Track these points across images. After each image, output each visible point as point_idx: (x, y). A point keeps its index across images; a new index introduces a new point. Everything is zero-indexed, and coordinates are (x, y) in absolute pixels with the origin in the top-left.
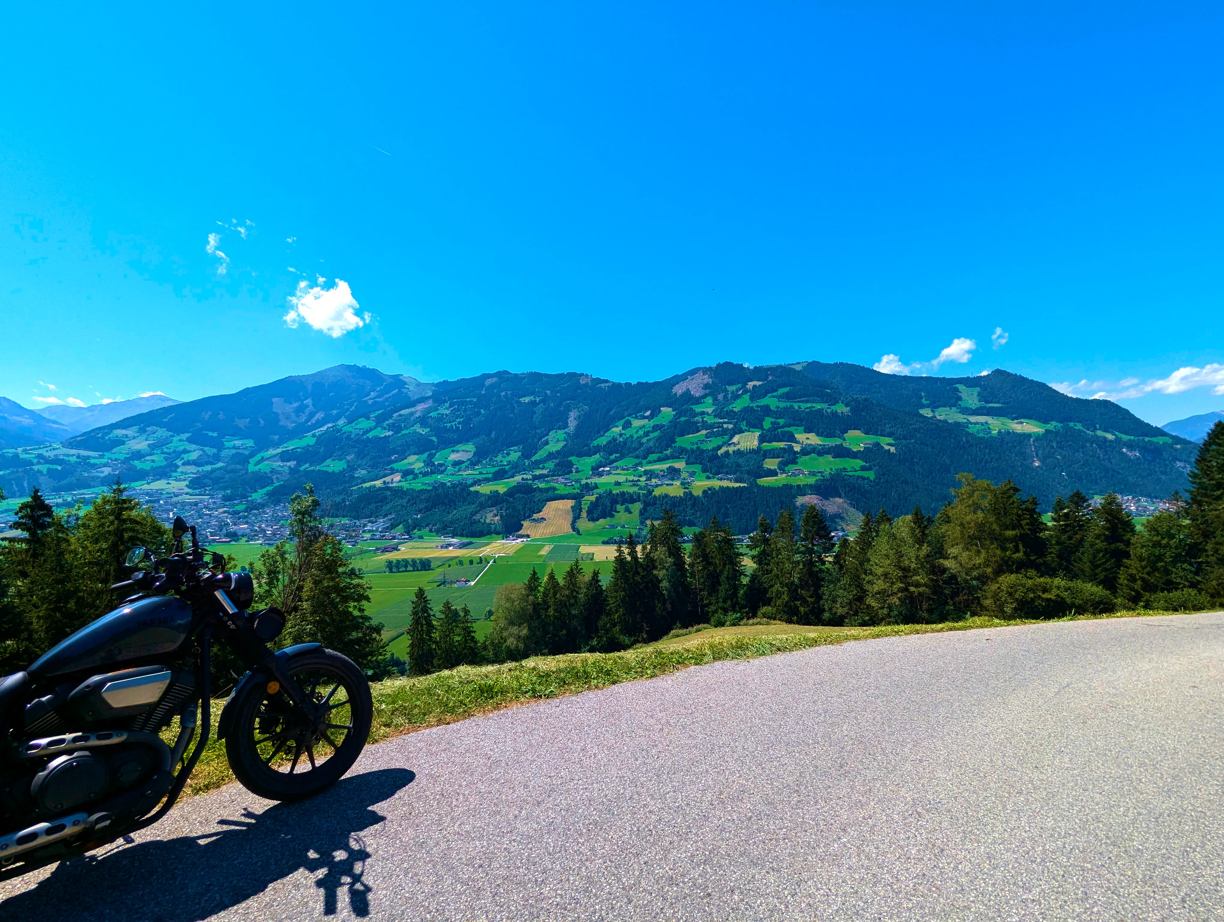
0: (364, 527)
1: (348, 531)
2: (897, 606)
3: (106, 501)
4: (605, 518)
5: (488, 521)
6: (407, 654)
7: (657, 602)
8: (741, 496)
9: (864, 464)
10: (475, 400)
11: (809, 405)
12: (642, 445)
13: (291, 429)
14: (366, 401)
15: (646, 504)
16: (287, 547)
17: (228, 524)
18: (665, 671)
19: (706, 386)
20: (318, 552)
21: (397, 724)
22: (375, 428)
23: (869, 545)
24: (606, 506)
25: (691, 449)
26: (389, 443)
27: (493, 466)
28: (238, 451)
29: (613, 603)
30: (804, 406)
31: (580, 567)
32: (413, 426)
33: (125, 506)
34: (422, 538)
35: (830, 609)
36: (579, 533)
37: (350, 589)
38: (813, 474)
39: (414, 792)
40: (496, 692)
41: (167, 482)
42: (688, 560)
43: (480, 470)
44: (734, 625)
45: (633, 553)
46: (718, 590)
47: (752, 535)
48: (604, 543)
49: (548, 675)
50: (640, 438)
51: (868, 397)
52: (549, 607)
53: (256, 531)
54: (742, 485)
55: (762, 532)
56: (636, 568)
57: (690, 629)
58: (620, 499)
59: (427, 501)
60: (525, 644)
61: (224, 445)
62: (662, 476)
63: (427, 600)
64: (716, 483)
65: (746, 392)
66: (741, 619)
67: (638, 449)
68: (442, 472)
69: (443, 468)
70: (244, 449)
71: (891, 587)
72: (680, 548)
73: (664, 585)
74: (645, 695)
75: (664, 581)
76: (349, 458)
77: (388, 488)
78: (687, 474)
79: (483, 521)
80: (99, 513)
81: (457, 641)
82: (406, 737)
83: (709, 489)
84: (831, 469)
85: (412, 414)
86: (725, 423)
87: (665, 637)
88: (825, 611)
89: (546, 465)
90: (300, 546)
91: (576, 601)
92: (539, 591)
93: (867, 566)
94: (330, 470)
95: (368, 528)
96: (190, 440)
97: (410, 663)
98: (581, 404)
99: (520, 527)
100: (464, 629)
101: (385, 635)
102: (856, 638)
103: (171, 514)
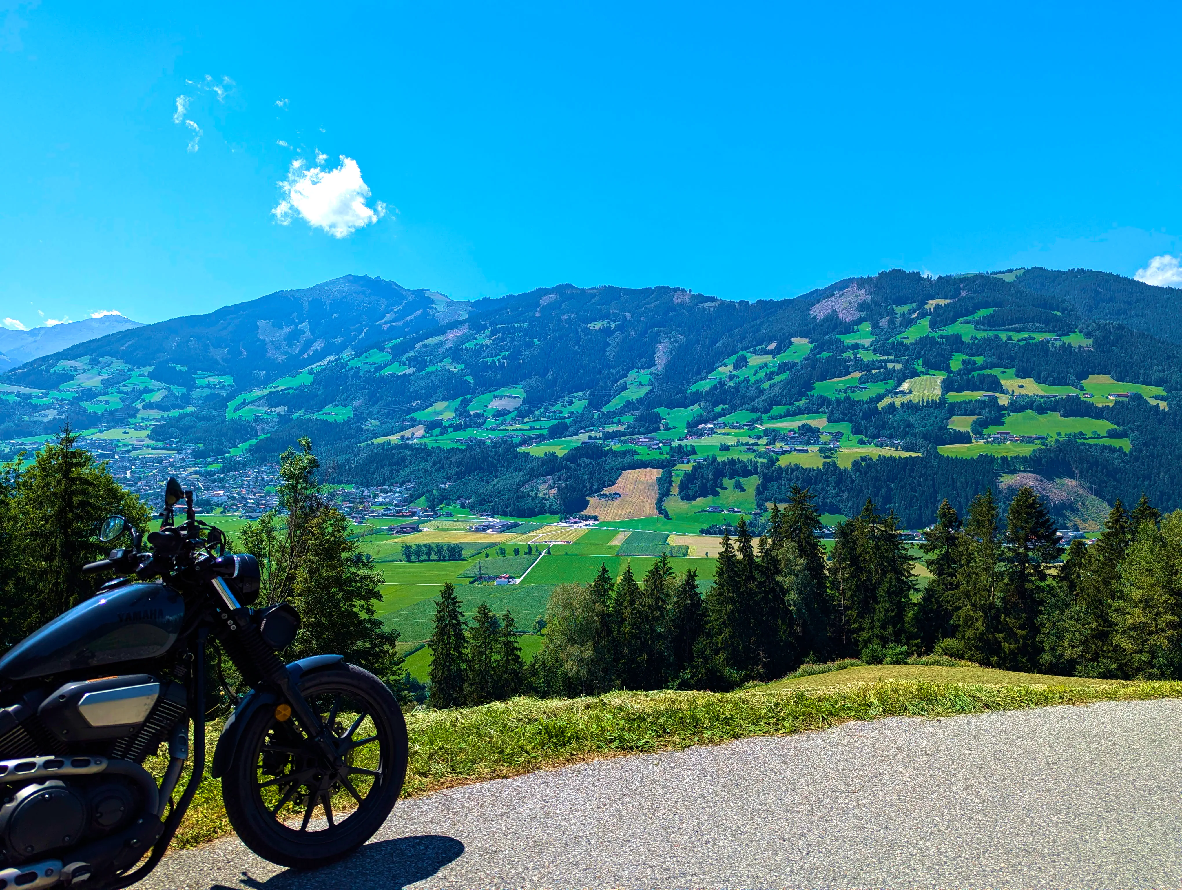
0: (374, 497)
1: (352, 502)
2: (1164, 650)
3: (52, 455)
4: (705, 496)
5: (540, 495)
6: (429, 674)
7: (780, 621)
8: (912, 470)
9: (1115, 427)
10: (526, 326)
11: (1025, 335)
12: (761, 392)
13: (281, 362)
14: (380, 325)
15: (767, 479)
16: (277, 522)
17: (199, 489)
18: (811, 725)
19: (862, 307)
20: (316, 530)
21: (436, 773)
22: (391, 362)
23: (1120, 553)
24: (707, 480)
25: (837, 399)
26: (410, 383)
27: (550, 419)
28: (213, 391)
29: (715, 620)
30: (1016, 336)
31: (668, 565)
32: (441, 361)
33: (75, 460)
34: (452, 516)
35: (1053, 649)
36: (667, 516)
37: (356, 581)
38: (1029, 440)
39: (463, 872)
40: (569, 738)
41: (124, 430)
42: (828, 563)
43: (532, 424)
44: (897, 663)
45: (746, 549)
46: (874, 609)
47: (927, 529)
48: (702, 532)
49: (641, 719)
50: (759, 382)
51: (1125, 323)
52: (623, 620)
53: (234, 499)
54: (914, 455)
55: (945, 526)
56: (751, 572)
57: (829, 664)
58: (727, 470)
59: (459, 464)
60: (590, 671)
61: (196, 383)
62: (792, 438)
63: (457, 602)
64: (874, 451)
65: (923, 315)
66: (909, 654)
67: (755, 398)
68: (480, 425)
69: (481, 420)
70: (221, 388)
71: (1156, 620)
72: (816, 545)
73: (791, 598)
74: (784, 758)
75: (792, 592)
76: (356, 403)
77: (406, 446)
78: (830, 437)
79: (534, 495)
80: (44, 470)
81: (496, 661)
82: (449, 792)
83: (863, 459)
84: (1059, 434)
85: (440, 344)
86: (890, 361)
87: (792, 674)
88: (1044, 651)
89: (623, 419)
90: (292, 521)
91: (662, 614)
92: (609, 598)
93: (1115, 585)
94: (331, 419)
95: (380, 499)
96: (152, 376)
97: (431, 688)
98: (673, 333)
99: (585, 504)
100: (505, 645)
101: (401, 647)
102: (1112, 697)
103: (128, 472)
